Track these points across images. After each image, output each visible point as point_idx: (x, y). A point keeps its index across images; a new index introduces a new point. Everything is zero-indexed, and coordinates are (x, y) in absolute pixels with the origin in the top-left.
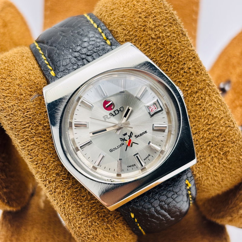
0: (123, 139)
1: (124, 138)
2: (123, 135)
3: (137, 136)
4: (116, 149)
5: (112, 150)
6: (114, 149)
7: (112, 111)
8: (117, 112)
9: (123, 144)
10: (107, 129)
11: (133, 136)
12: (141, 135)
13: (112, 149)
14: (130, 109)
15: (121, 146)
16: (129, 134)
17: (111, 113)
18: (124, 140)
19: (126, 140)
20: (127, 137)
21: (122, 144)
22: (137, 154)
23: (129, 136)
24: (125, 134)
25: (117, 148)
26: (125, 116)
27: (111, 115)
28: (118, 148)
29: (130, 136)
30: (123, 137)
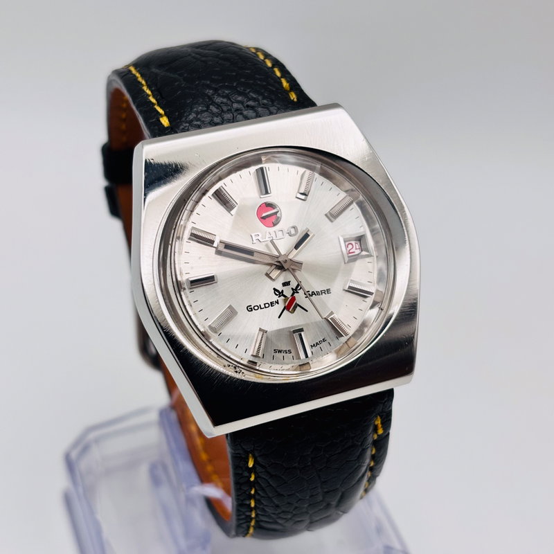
0: (280, 291)
1: (282, 291)
2: (282, 283)
3: (310, 295)
4: (261, 308)
6: (256, 308)
7: (272, 229)
11: (301, 292)
13: (252, 307)
14: (309, 236)
15: (272, 304)
16: (293, 284)
18: (281, 294)
19: (285, 296)
20: (288, 291)
21: (275, 301)
22: (302, 330)
23: (292, 289)
24: (287, 284)
25: (263, 306)
26: (296, 247)
28: (266, 307)
29: (295, 291)
30: (280, 288)
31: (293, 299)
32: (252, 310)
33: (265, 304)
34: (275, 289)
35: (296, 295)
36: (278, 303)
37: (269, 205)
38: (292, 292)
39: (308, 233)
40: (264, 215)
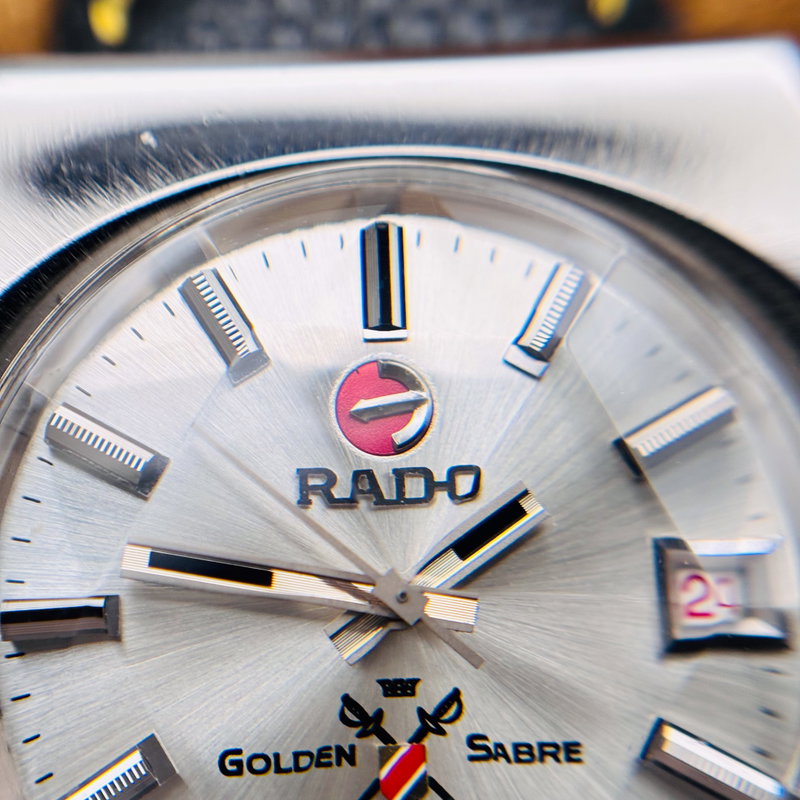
0: (370, 712)
1: (380, 714)
2: (382, 682)
3: (481, 749)
4: (279, 770)
5: (239, 763)
6: (259, 764)
7: (383, 466)
8: (415, 487)
9: (348, 756)
10: (278, 576)
11: (458, 731)
12: (524, 753)
13: (244, 757)
14: (522, 513)
15: (321, 758)
16: (430, 696)
17: (370, 474)
18: (370, 724)
19: (386, 738)
20: (402, 719)
21: (339, 749)
23: (421, 712)
24: (403, 688)
25: (287, 762)
26: (465, 546)
27: (365, 485)
28: (298, 769)
29: (432, 723)
30: (371, 699)
31: (417, 756)
32: (239, 772)
33: (297, 755)
34: (347, 701)
35: (431, 741)
36: (352, 761)
37: (394, 375)
38: (417, 724)
39: (525, 504)
40: (363, 404)
